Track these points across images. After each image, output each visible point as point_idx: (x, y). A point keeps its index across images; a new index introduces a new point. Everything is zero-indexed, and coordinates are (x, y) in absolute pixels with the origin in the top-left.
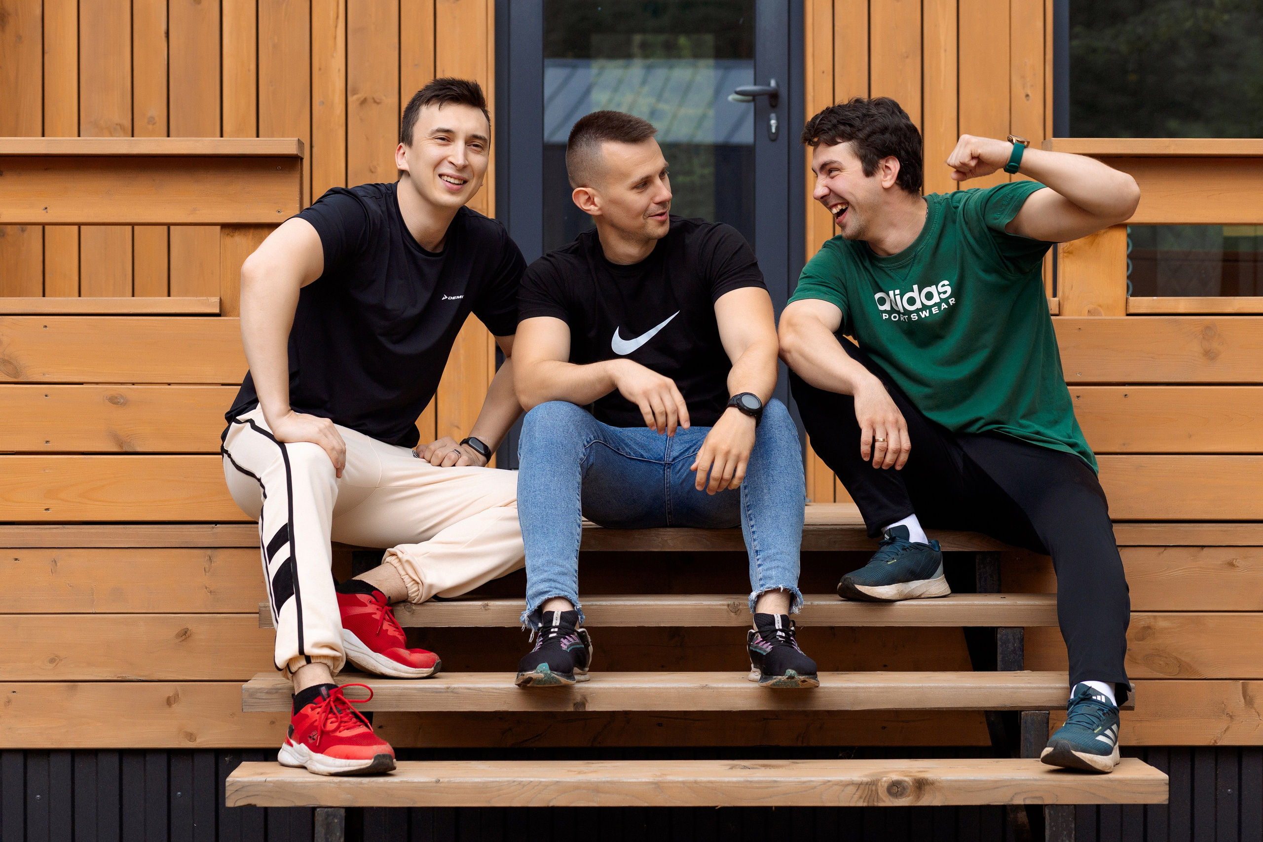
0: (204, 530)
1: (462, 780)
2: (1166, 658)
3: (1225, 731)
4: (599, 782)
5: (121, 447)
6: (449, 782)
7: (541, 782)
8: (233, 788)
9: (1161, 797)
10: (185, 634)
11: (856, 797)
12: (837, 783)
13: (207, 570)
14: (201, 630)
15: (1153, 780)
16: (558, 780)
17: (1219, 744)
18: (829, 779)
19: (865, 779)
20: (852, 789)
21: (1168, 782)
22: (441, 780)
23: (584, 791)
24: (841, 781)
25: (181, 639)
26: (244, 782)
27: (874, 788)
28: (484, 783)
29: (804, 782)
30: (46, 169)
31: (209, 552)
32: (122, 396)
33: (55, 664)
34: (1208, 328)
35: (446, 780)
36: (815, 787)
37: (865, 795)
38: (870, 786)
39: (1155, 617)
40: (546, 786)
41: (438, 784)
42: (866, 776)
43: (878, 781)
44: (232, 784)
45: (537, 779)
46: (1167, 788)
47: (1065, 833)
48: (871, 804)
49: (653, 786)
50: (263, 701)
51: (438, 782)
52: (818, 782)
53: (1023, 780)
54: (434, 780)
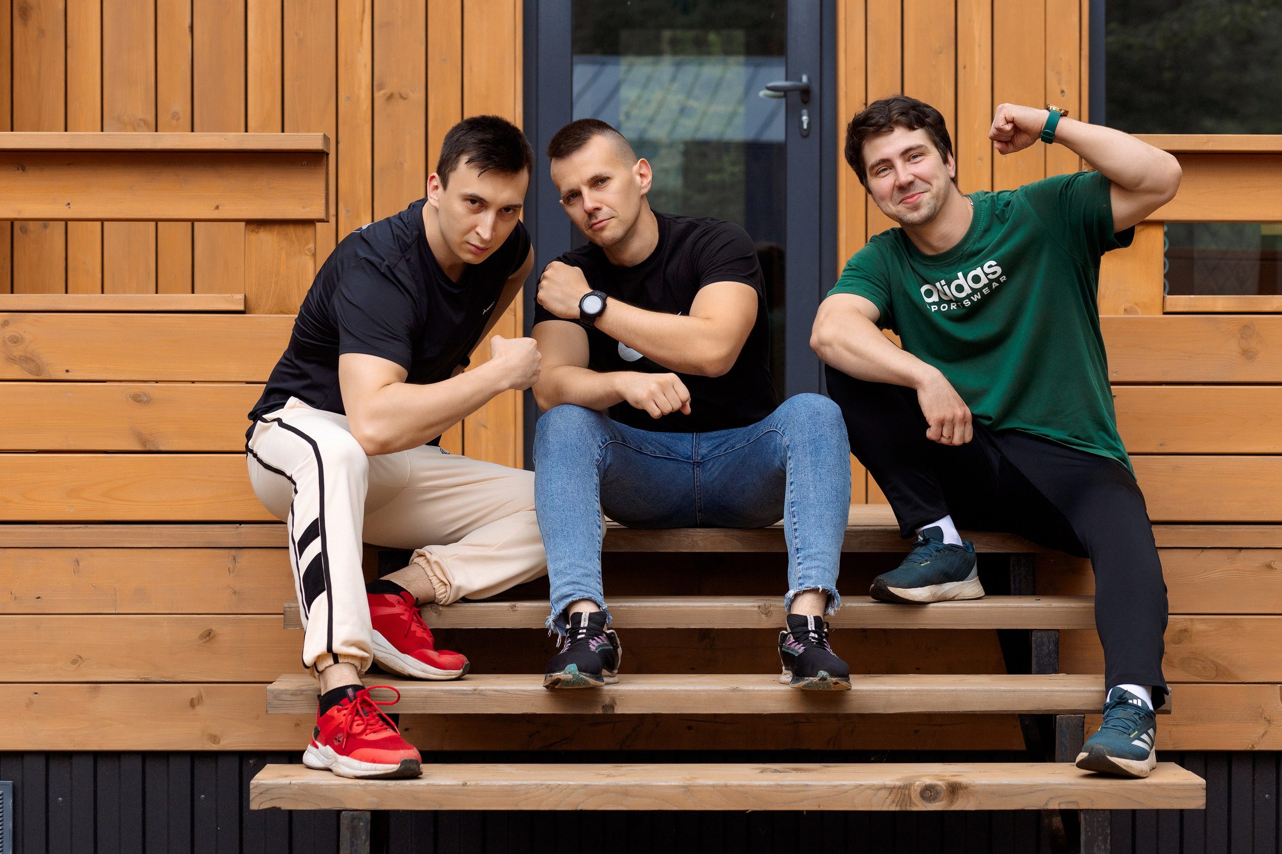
0: (228, 530)
1: (489, 783)
2: (1203, 661)
3: (1263, 735)
4: (630, 786)
5: (144, 445)
6: (476, 785)
7: (569, 785)
8: (258, 791)
9: (1198, 802)
10: (209, 635)
11: (889, 801)
12: (870, 787)
13: (231, 570)
14: (224, 630)
15: (1190, 785)
16: (586, 783)
17: (1257, 748)
18: (862, 783)
19: (898, 783)
20: (883, 793)
21: (1205, 787)
22: (468, 783)
23: (613, 794)
24: (874, 785)
25: (204, 640)
26: (269, 785)
27: (907, 792)
28: (511, 786)
29: (836, 786)
30: (69, 164)
31: (233, 552)
32: (145, 395)
33: (77, 665)
34: (1246, 327)
35: (473, 783)
36: (847, 791)
37: (897, 800)
38: (903, 790)
39: (1192, 619)
40: (575, 789)
41: (465, 787)
42: (898, 780)
43: (911, 785)
44: (257, 786)
45: (565, 783)
46: (1204, 793)
47: (1101, 838)
48: (904, 809)
49: (683, 790)
50: (288, 703)
51: (465, 785)
52: (851, 786)
53: (1058, 784)
54: (461, 783)
